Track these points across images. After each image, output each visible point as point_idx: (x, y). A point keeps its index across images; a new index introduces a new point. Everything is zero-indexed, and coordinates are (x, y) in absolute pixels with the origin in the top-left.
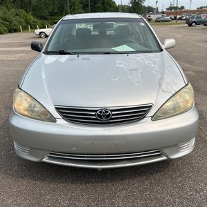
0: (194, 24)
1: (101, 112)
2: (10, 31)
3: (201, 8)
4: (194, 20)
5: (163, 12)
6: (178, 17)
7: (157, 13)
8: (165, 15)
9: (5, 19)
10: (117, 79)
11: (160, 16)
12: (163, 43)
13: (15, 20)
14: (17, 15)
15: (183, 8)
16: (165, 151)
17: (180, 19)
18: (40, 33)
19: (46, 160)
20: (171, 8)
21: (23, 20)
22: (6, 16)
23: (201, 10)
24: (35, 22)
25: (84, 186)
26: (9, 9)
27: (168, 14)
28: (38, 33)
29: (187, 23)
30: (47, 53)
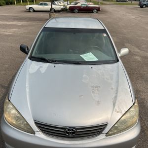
4: (145, 3)
18: (30, 8)
28: (28, 8)
29: (139, 5)
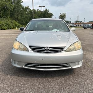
0: (86, 28)
1: (46, 48)
2: (8, 29)
3: (89, 22)
4: (86, 26)
5: (73, 23)
6: (80, 25)
7: (71, 23)
8: (74, 24)
9: (7, 24)
10: (52, 38)
11: (72, 24)
12: (71, 29)
13: (11, 24)
14: (12, 22)
15: (81, 22)
16: (70, 64)
17: (81, 26)
19: (24, 67)
20: (76, 22)
21: (14, 25)
22: (7, 23)
23: (89, 23)
24: (19, 25)
25: (38, 79)
26: (9, 20)
27: (75, 24)
29: (83, 27)
30: (26, 31)
